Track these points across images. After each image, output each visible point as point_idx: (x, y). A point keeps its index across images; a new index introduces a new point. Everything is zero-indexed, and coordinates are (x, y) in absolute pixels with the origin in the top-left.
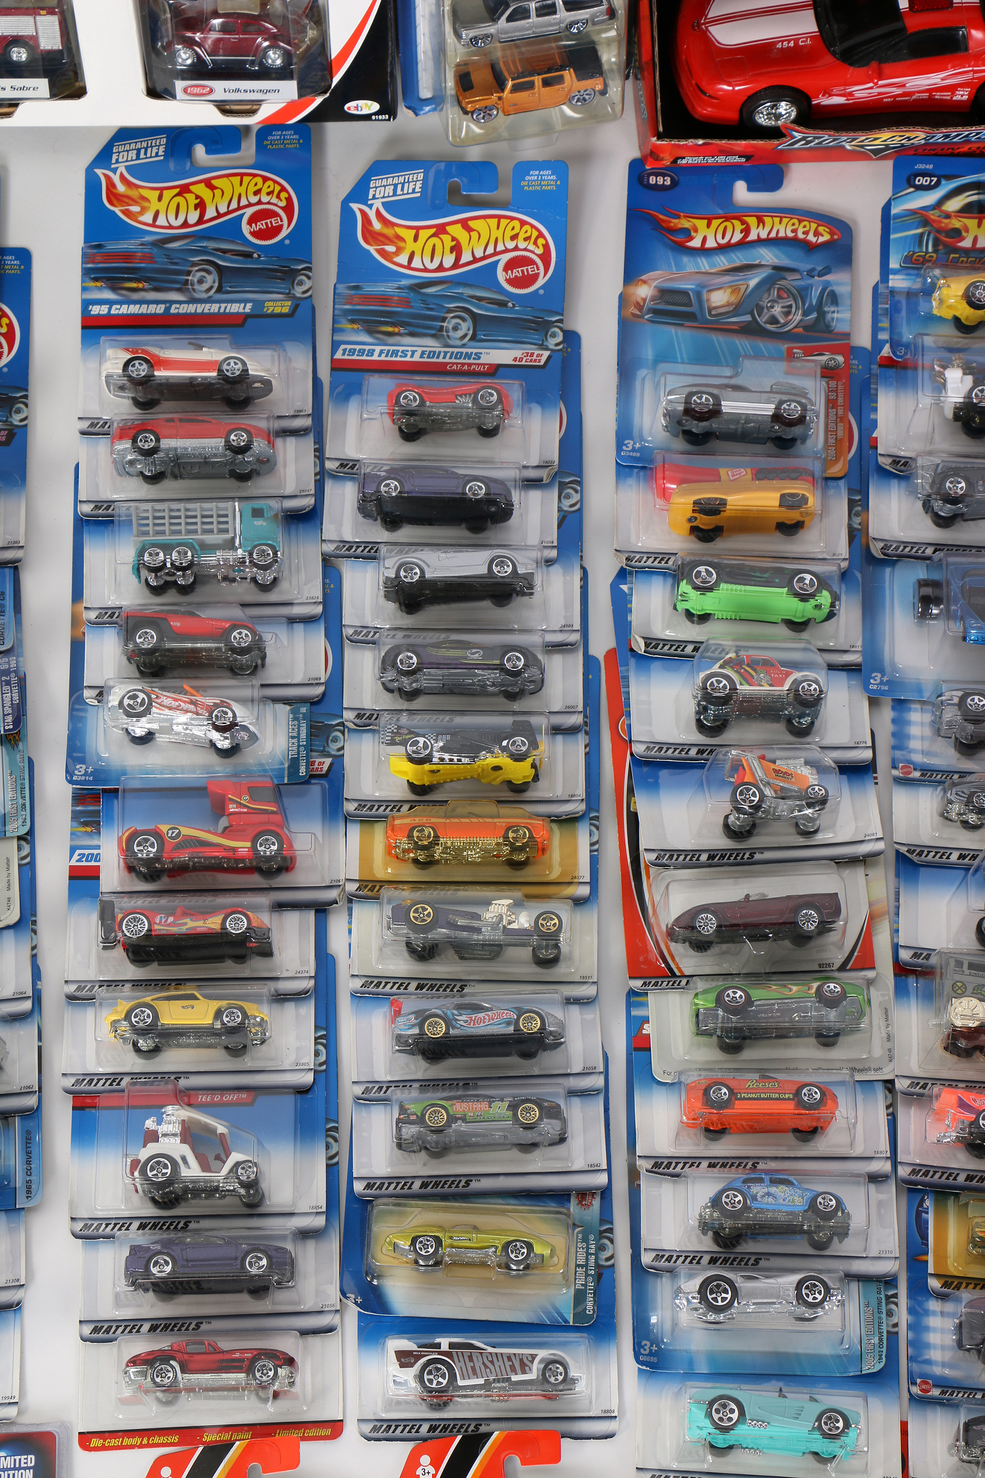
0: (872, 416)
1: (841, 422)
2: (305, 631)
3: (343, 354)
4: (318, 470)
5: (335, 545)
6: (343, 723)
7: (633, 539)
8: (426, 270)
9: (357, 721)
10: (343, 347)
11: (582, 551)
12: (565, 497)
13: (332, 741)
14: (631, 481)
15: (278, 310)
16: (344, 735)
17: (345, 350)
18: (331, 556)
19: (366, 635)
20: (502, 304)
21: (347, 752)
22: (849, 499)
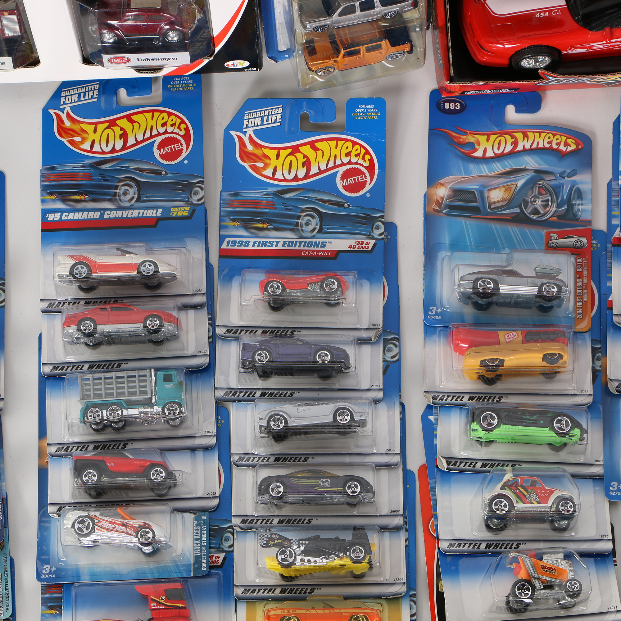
0: (608, 284)
1: (586, 289)
2: (204, 456)
3: (228, 245)
4: (211, 334)
5: (224, 392)
6: (232, 526)
7: (437, 382)
8: (285, 180)
9: (242, 525)
10: (227, 239)
11: (400, 392)
12: (388, 351)
13: (225, 540)
14: (436, 338)
15: (180, 214)
16: (233, 535)
17: (228, 242)
18: (221, 400)
19: (248, 460)
20: (341, 205)
21: (235, 548)
22: (592, 347)
